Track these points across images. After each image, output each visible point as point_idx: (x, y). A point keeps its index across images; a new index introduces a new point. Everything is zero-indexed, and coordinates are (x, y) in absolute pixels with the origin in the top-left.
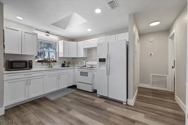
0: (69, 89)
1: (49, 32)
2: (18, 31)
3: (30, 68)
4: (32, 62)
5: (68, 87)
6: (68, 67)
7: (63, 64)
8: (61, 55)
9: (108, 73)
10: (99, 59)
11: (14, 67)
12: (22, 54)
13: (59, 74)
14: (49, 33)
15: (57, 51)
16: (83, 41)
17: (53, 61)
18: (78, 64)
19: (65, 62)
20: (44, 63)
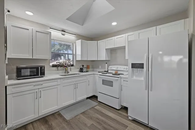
0: (89, 100)
1: (65, 30)
2: (28, 30)
3: (42, 76)
4: (44, 67)
5: (87, 98)
6: (87, 71)
7: (81, 68)
8: (79, 58)
9: (148, 87)
10: (132, 64)
11: (23, 74)
12: (33, 58)
13: (77, 82)
14: (65, 32)
15: (74, 53)
16: (104, 40)
17: (70, 65)
18: (98, 67)
19: (83, 66)
20: (59, 68)
